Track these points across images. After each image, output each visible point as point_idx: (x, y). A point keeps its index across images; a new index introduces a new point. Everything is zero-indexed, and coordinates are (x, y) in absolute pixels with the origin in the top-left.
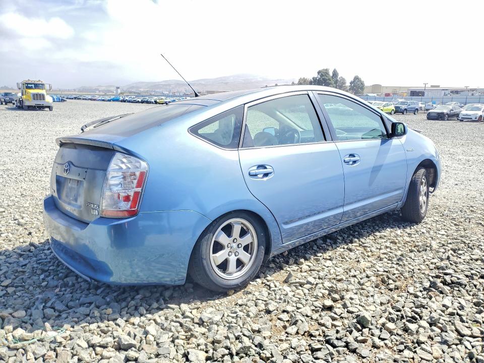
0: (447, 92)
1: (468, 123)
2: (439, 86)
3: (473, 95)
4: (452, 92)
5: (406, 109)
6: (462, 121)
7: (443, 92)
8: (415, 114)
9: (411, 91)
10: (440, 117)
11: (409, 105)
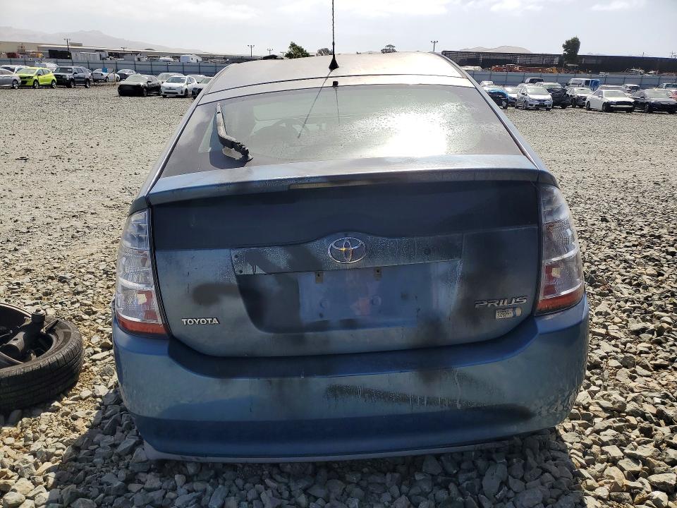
0: (104, 55)
1: (172, 100)
2: (80, 45)
3: (139, 59)
4: (111, 54)
5: (72, 80)
6: (164, 96)
7: (98, 53)
8: (86, 87)
9: (49, 51)
10: (135, 91)
11: (75, 73)
